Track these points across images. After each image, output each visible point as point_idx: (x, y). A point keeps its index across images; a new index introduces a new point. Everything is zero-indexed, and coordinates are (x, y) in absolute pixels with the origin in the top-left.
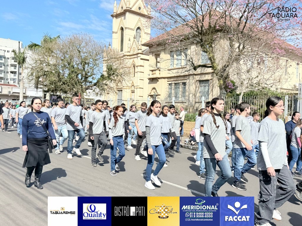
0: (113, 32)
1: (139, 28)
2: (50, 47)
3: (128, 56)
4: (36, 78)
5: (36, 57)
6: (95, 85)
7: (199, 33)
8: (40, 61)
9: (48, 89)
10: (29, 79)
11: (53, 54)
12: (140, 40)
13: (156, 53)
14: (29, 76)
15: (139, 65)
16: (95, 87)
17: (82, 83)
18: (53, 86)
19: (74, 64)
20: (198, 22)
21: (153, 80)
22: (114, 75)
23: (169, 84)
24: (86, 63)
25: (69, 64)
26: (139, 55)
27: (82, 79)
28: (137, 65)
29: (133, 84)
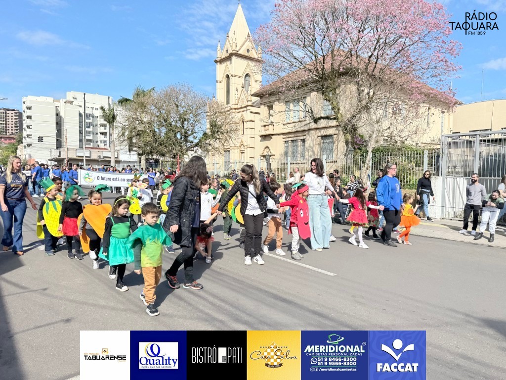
0: (217, 81)
1: (247, 75)
2: (143, 101)
3: (235, 109)
4: (128, 138)
5: (127, 114)
6: (197, 145)
7: (320, 77)
8: (132, 118)
9: (143, 152)
10: (120, 140)
11: (146, 110)
12: (249, 90)
13: (268, 105)
14: (120, 137)
15: (249, 119)
16: (197, 147)
17: (181, 143)
18: (148, 148)
19: (172, 120)
20: (318, 64)
21: (266, 137)
22: (219, 133)
23: (285, 142)
24: (185, 120)
25: (165, 121)
26: (249, 108)
27: (181, 138)
28: (246, 120)
29: (242, 143)
